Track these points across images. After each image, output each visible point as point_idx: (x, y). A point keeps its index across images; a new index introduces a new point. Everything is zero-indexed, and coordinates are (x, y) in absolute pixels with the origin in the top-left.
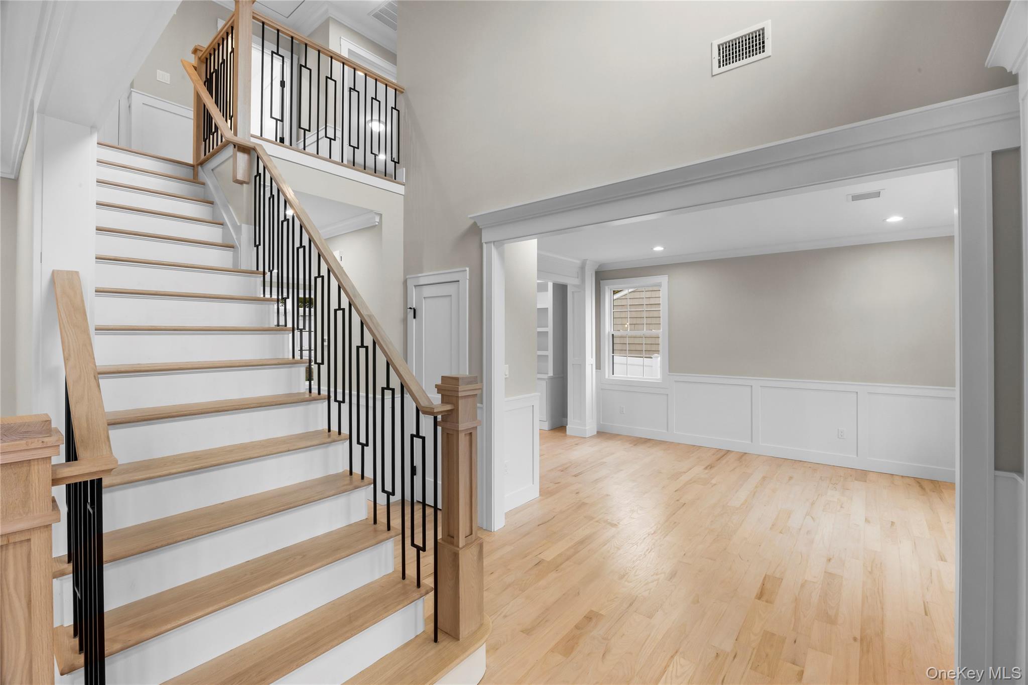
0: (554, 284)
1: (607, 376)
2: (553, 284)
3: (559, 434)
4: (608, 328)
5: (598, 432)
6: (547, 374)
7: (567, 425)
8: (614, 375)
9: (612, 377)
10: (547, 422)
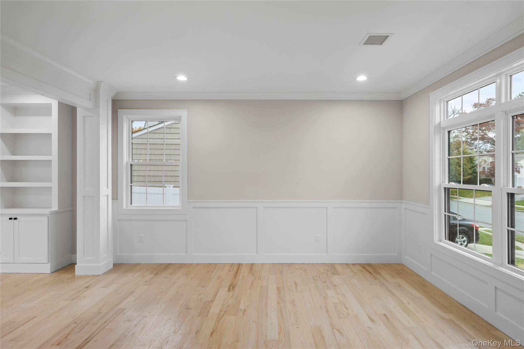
0: (60, 104)
1: (125, 207)
2: (59, 102)
3: (66, 276)
4: (126, 158)
5: (115, 265)
6: (51, 208)
7: (76, 264)
8: (133, 205)
9: (130, 207)
10: (49, 264)
